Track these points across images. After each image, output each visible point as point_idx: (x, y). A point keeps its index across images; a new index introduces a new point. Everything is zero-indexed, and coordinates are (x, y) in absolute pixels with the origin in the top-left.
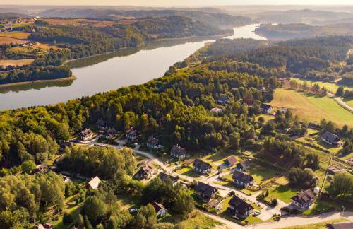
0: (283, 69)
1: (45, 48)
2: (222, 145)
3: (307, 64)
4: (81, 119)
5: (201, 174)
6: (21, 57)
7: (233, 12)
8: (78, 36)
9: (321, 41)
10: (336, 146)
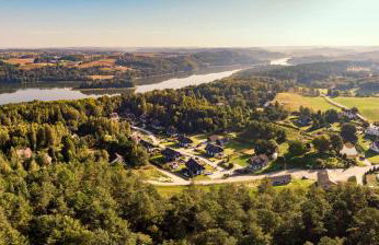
0: (294, 81)
1: (124, 69)
2: (213, 128)
3: (313, 77)
4: (113, 106)
5: (182, 146)
6: (106, 73)
7: (273, 50)
8: (147, 62)
9: (327, 63)
10: (308, 125)
